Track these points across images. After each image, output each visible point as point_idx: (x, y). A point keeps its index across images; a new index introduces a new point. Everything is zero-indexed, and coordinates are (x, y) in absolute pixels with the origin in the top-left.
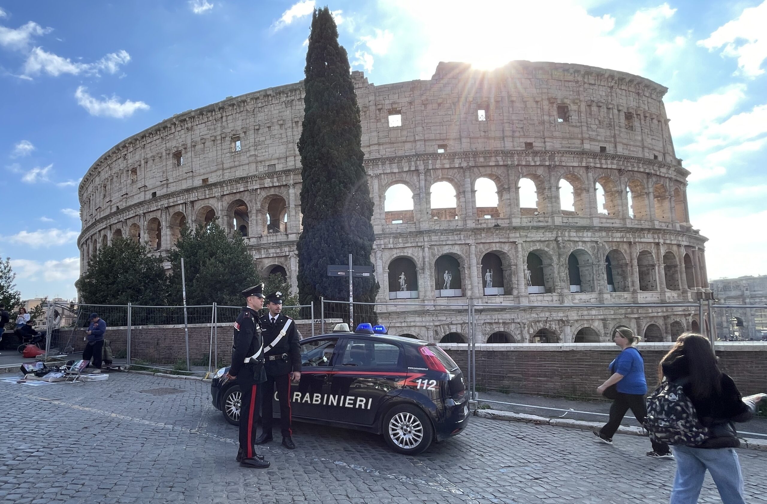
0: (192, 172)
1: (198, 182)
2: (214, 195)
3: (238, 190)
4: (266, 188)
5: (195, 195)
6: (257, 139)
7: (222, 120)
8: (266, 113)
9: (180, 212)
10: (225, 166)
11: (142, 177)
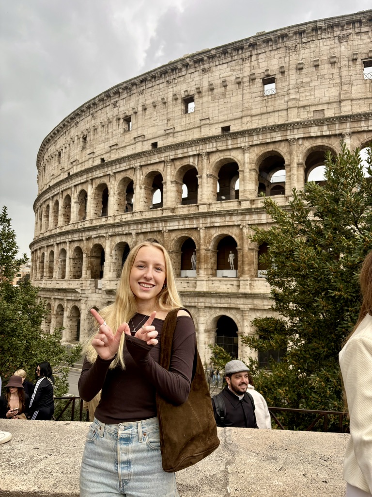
0: (209, 118)
1: (216, 131)
2: (239, 146)
3: (273, 140)
4: (311, 137)
5: (213, 145)
6: (299, 81)
7: (251, 59)
8: (312, 49)
9: (189, 166)
10: (254, 112)
11: (139, 126)
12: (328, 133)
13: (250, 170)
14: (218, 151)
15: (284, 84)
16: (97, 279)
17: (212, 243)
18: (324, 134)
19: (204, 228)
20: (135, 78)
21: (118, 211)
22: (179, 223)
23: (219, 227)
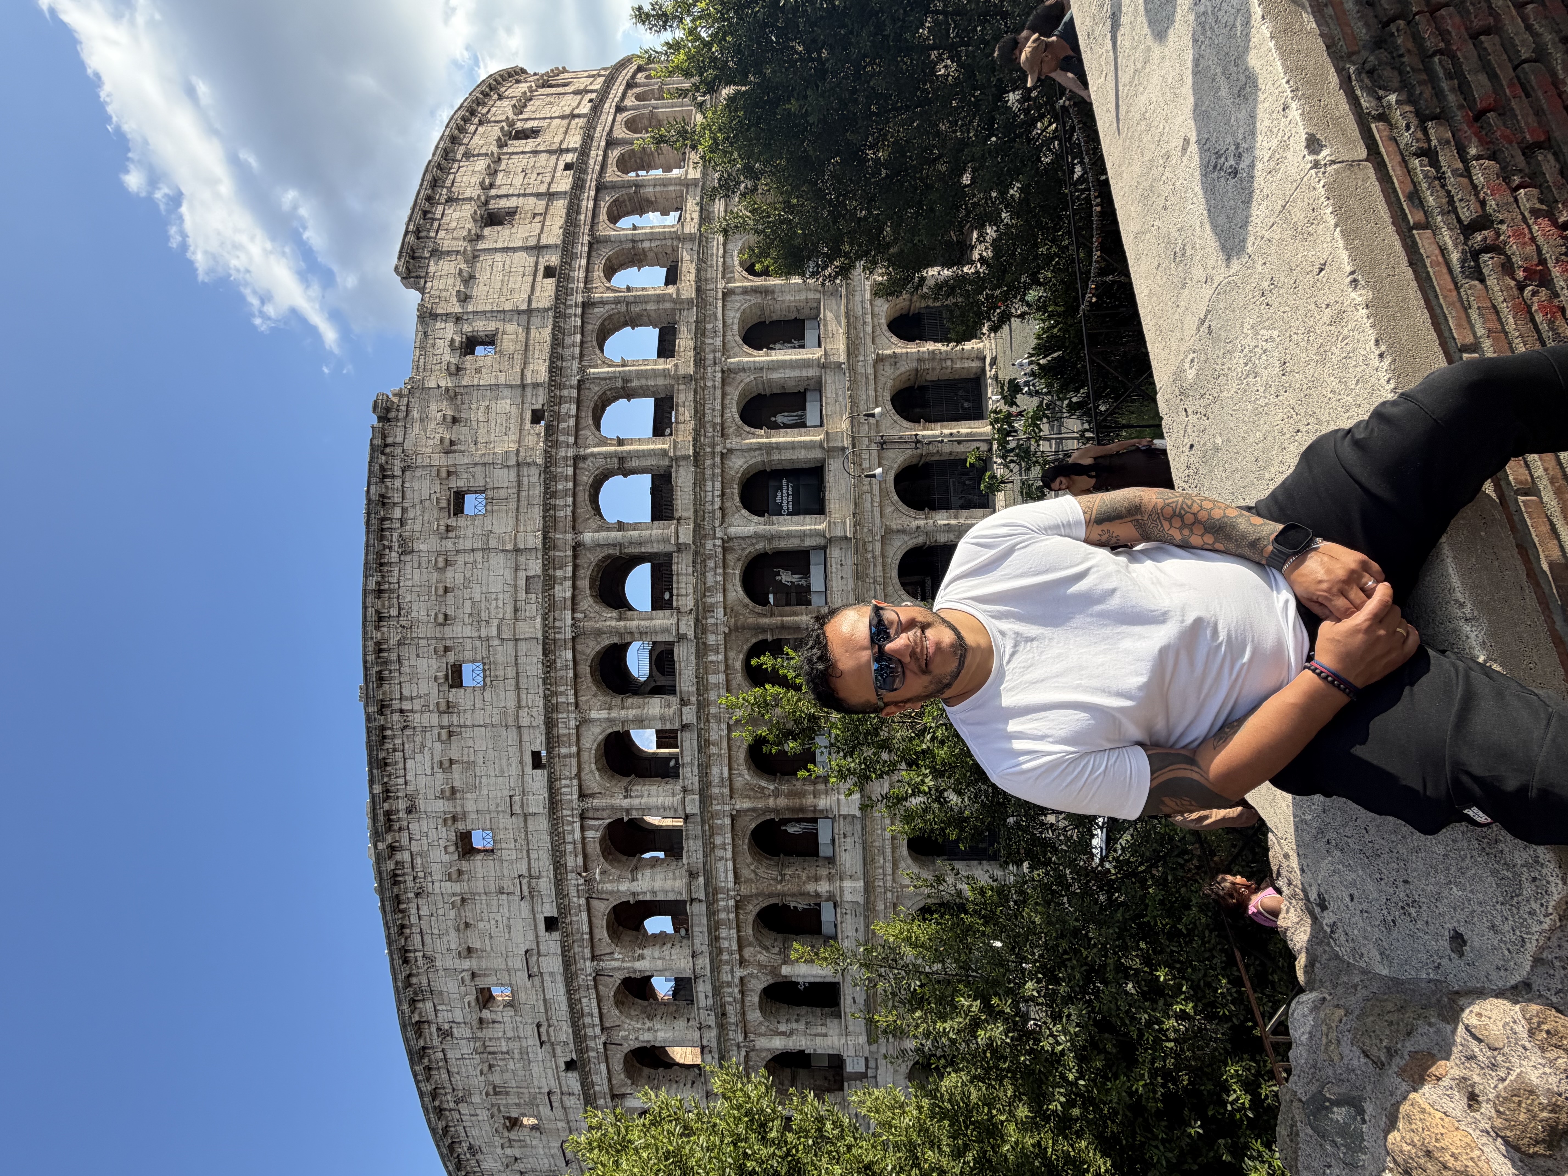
0: (511, 797)
1: (538, 780)
2: (574, 731)
3: (571, 664)
4: (574, 597)
5: (567, 786)
6: (466, 620)
7: (408, 711)
8: (414, 596)
9: (602, 841)
10: (512, 704)
11: (504, 967)
12: (569, 569)
13: (623, 708)
14: (578, 776)
15: (468, 646)
16: (845, 1075)
17: (763, 784)
18: (570, 574)
19: (733, 801)
20: (395, 980)
21: (688, 1020)
22: (721, 859)
23: (730, 769)
